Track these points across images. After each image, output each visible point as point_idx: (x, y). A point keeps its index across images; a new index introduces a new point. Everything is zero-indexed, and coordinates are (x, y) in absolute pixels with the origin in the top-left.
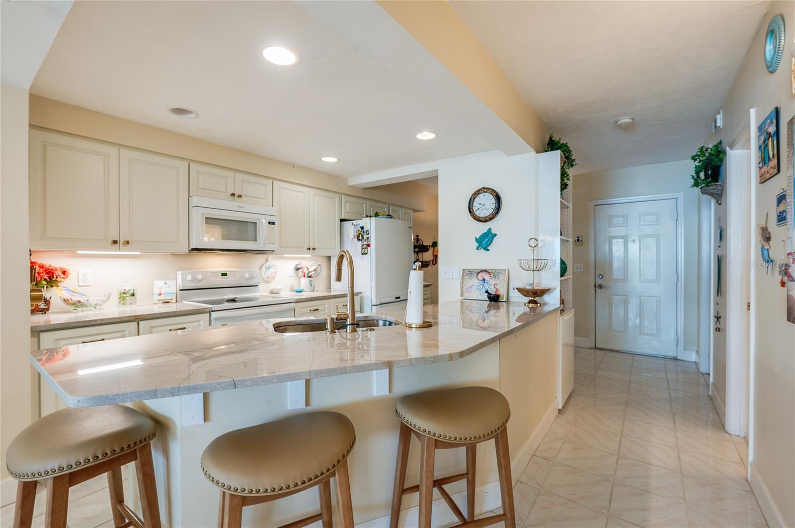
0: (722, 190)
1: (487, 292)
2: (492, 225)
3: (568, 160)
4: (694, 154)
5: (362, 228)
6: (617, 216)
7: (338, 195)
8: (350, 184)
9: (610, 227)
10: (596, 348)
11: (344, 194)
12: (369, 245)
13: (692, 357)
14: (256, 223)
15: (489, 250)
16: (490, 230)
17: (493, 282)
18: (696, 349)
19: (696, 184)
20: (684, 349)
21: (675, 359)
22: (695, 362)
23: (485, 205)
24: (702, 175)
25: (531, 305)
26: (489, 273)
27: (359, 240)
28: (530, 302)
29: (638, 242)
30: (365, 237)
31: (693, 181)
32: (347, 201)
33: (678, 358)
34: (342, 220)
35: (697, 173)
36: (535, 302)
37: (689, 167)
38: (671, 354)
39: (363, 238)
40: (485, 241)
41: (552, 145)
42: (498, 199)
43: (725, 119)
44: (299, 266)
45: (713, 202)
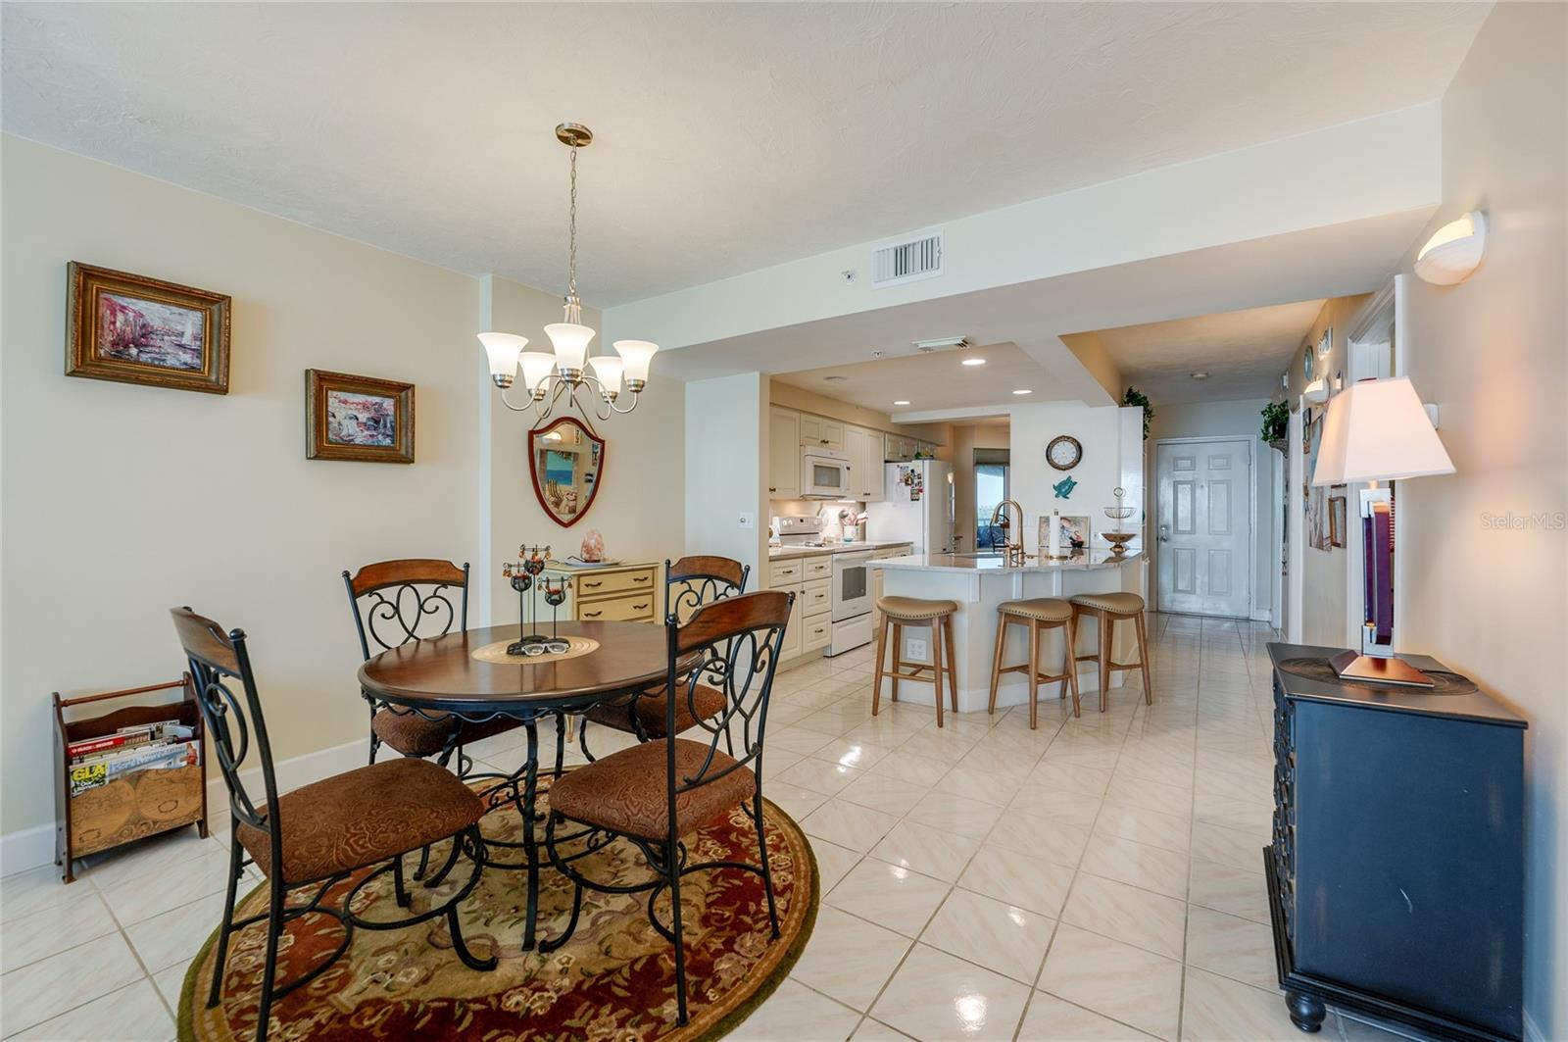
0: (1288, 446)
1: (1071, 538)
2: (1072, 473)
3: (1148, 413)
4: (1264, 409)
5: (913, 471)
6: (1183, 458)
7: (883, 434)
8: (894, 420)
9: (1174, 470)
10: (1158, 611)
11: (887, 432)
12: (921, 491)
13: (1266, 616)
14: (838, 469)
15: (1067, 498)
16: (1070, 477)
17: (1073, 529)
18: (1269, 607)
19: (1265, 439)
20: (1257, 608)
21: (1248, 620)
22: (1268, 622)
23: (1064, 453)
24: (1271, 429)
25: (1117, 550)
26: (1069, 521)
27: (907, 484)
28: (1115, 547)
29: (1207, 489)
30: (916, 481)
31: (1262, 435)
32: (889, 440)
33: (1251, 618)
34: (886, 462)
35: (1267, 428)
36: (1121, 547)
37: (1261, 421)
38: (1244, 614)
39: (913, 482)
40: (1064, 489)
41: (1132, 399)
42: (1080, 448)
43: (1289, 380)
44: (845, 513)
45: (1282, 454)
